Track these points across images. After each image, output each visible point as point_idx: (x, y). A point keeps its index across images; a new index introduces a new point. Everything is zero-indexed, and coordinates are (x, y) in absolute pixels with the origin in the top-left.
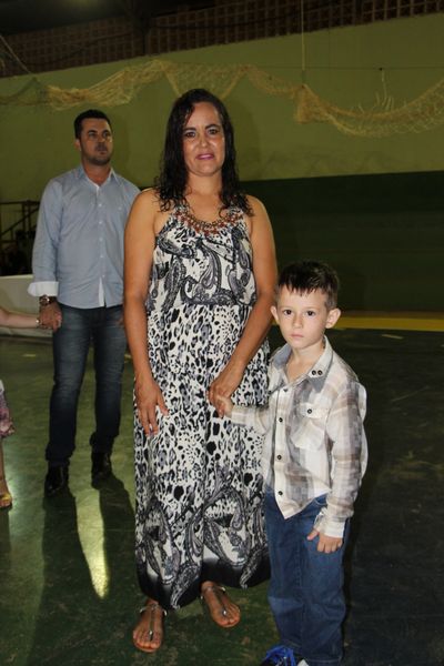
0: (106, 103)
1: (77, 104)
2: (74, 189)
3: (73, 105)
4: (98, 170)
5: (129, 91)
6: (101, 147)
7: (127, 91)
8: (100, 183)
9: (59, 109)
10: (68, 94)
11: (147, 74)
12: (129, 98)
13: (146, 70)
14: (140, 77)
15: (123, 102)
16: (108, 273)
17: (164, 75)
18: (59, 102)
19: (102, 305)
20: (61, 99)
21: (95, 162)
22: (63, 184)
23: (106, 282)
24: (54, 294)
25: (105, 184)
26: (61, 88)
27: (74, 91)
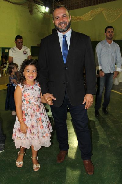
0: (86, 20)
1: (79, 20)
2: (104, 45)
3: (77, 21)
4: (109, 41)
5: (92, 16)
6: (111, 35)
7: (92, 17)
8: (110, 44)
9: (74, 22)
10: (77, 18)
11: (97, 12)
12: (92, 18)
13: (97, 11)
14: (95, 13)
15: (90, 19)
16: (111, 65)
17: (102, 11)
18: (74, 20)
19: (109, 73)
20: (75, 19)
21: (109, 39)
22: (102, 44)
23: (110, 67)
24: (101, 69)
25: (111, 44)
26: (75, 16)
27: (78, 17)
